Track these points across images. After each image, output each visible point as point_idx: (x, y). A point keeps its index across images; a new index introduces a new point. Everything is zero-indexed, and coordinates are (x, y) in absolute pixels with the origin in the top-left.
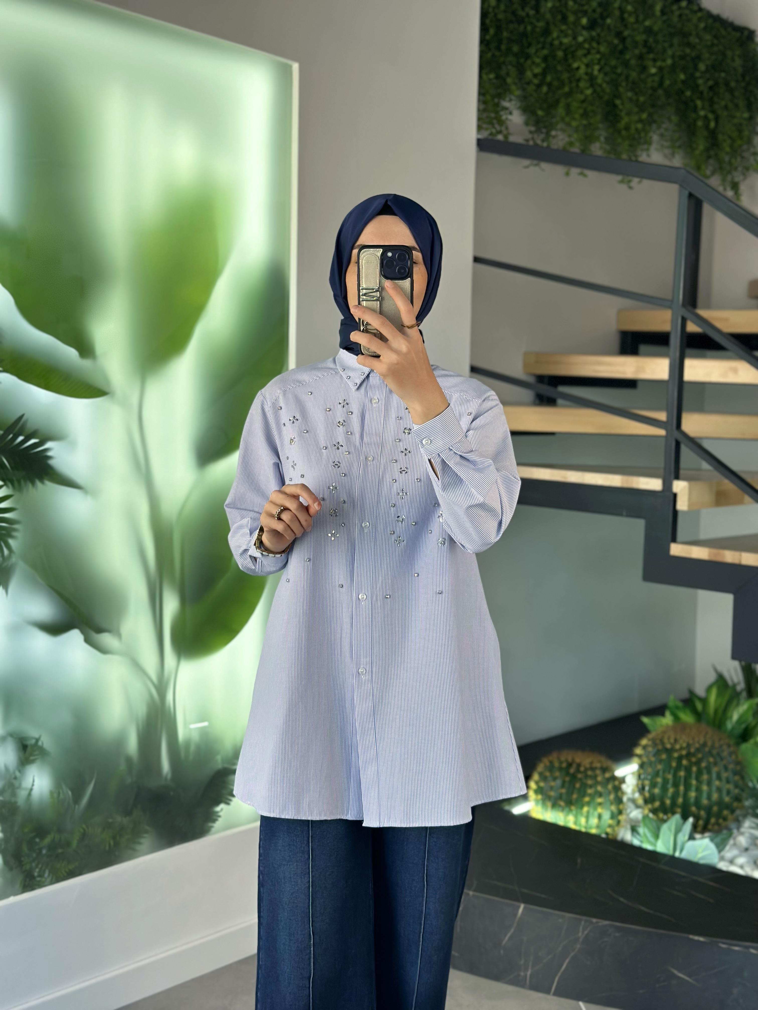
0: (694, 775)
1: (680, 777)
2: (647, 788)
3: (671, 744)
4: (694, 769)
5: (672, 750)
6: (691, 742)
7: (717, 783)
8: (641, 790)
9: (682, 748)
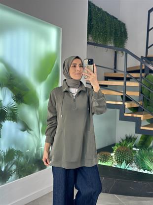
0: (125, 156)
3: (121, 150)
6: (124, 149)
7: (129, 156)
8: (115, 159)
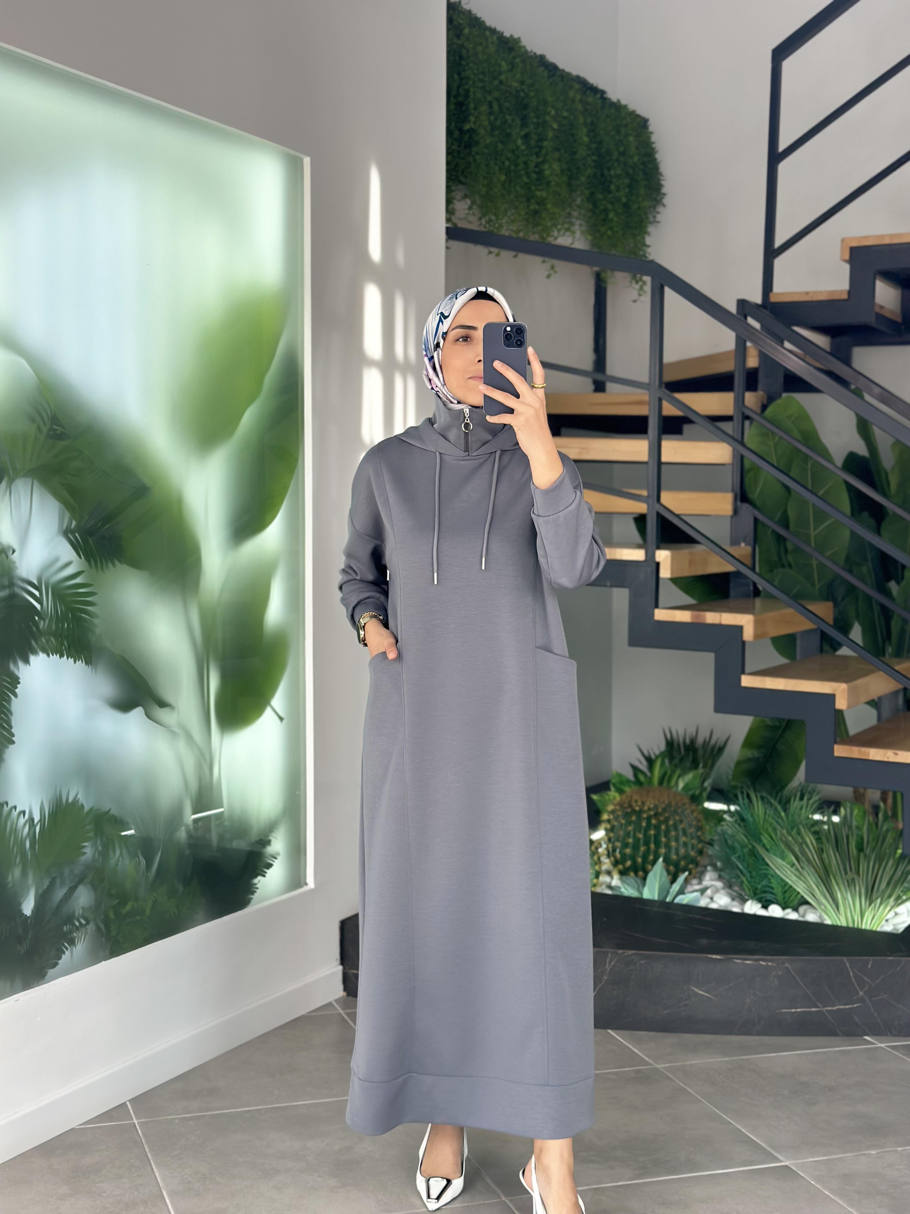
0: (663, 834)
1: (650, 836)
2: (618, 851)
3: (639, 806)
4: (663, 827)
5: (641, 811)
6: (657, 803)
7: (684, 839)
9: (649, 809)
